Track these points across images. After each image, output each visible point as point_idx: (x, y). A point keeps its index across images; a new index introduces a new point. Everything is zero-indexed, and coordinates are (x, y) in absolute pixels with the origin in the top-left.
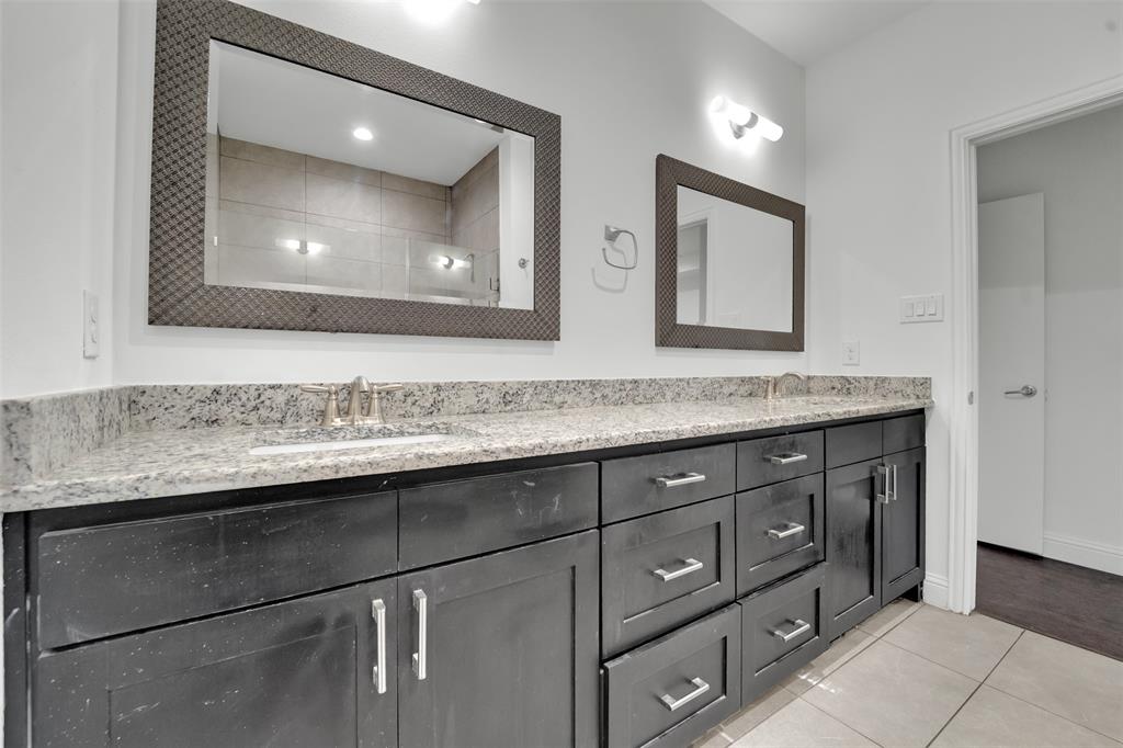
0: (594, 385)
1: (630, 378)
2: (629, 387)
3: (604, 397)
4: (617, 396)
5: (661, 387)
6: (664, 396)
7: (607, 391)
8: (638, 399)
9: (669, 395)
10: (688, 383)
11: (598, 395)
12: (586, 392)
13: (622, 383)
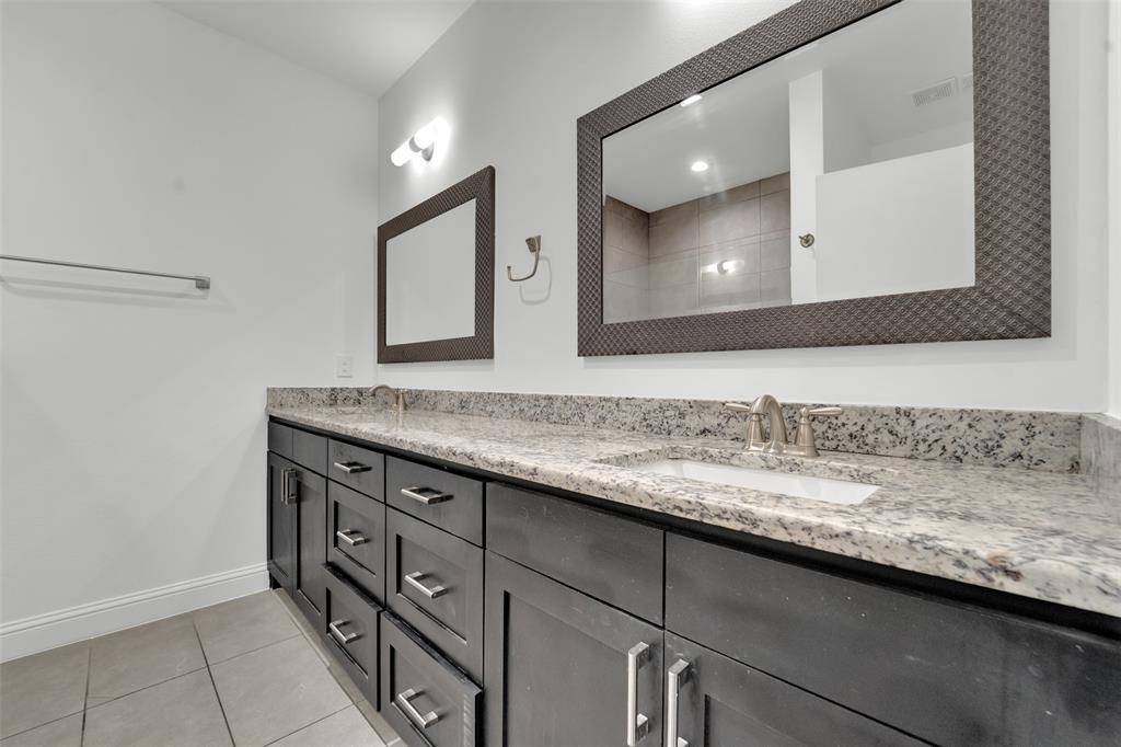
0: (513, 398)
1: (545, 393)
2: (544, 403)
3: (521, 411)
4: (533, 412)
5: (579, 407)
6: (583, 418)
7: (524, 405)
8: (553, 418)
9: (590, 418)
10: (617, 405)
11: (516, 409)
12: (507, 404)
13: (537, 398)
